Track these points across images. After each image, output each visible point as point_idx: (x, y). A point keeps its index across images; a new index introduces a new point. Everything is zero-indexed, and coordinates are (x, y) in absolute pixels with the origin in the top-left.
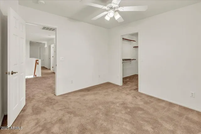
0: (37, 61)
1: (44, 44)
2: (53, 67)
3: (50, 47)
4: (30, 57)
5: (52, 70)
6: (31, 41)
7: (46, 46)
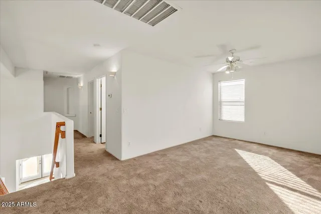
0: (59, 125)
1: (77, 81)
2: (101, 136)
3: (92, 85)
4: (45, 111)
5: (100, 142)
6: (47, 72)
7: (82, 84)
